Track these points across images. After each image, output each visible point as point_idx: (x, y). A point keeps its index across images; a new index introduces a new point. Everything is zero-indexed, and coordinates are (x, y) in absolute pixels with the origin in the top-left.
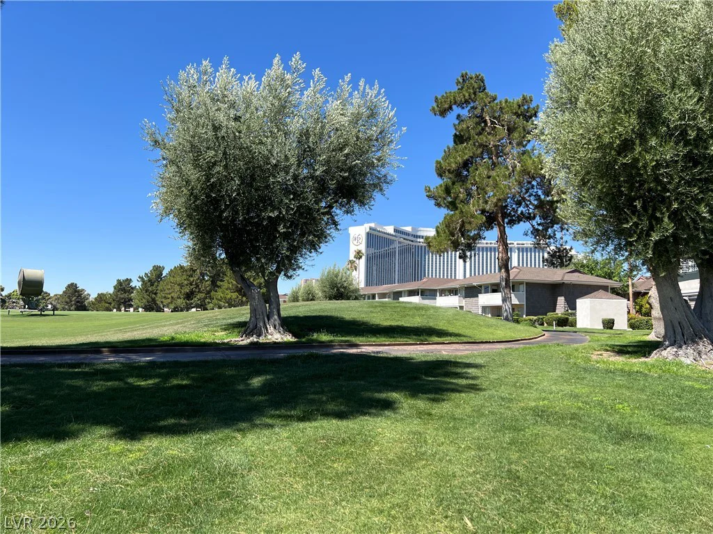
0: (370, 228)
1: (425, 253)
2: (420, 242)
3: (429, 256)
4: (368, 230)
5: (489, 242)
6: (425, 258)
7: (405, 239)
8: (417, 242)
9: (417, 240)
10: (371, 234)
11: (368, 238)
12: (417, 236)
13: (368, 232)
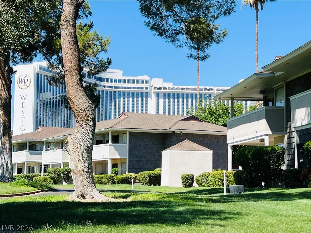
0: (41, 68)
1: (111, 100)
2: (104, 86)
3: (115, 103)
4: (38, 70)
5: (185, 87)
6: (111, 106)
7: (86, 81)
8: (101, 86)
9: (100, 84)
10: (41, 75)
11: (38, 80)
12: (101, 78)
13: (38, 73)
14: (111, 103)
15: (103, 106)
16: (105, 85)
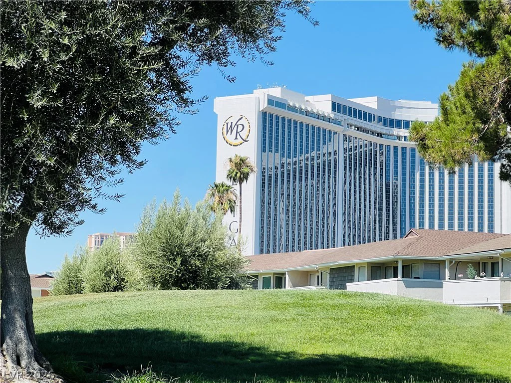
0: (271, 101)
1: (415, 166)
2: (399, 138)
3: (422, 174)
4: (264, 105)
7: (361, 128)
8: (393, 137)
9: (391, 133)
10: (271, 115)
11: (265, 126)
12: (392, 121)
13: (265, 110)
14: (413, 174)
15: (397, 180)
16: (401, 134)
